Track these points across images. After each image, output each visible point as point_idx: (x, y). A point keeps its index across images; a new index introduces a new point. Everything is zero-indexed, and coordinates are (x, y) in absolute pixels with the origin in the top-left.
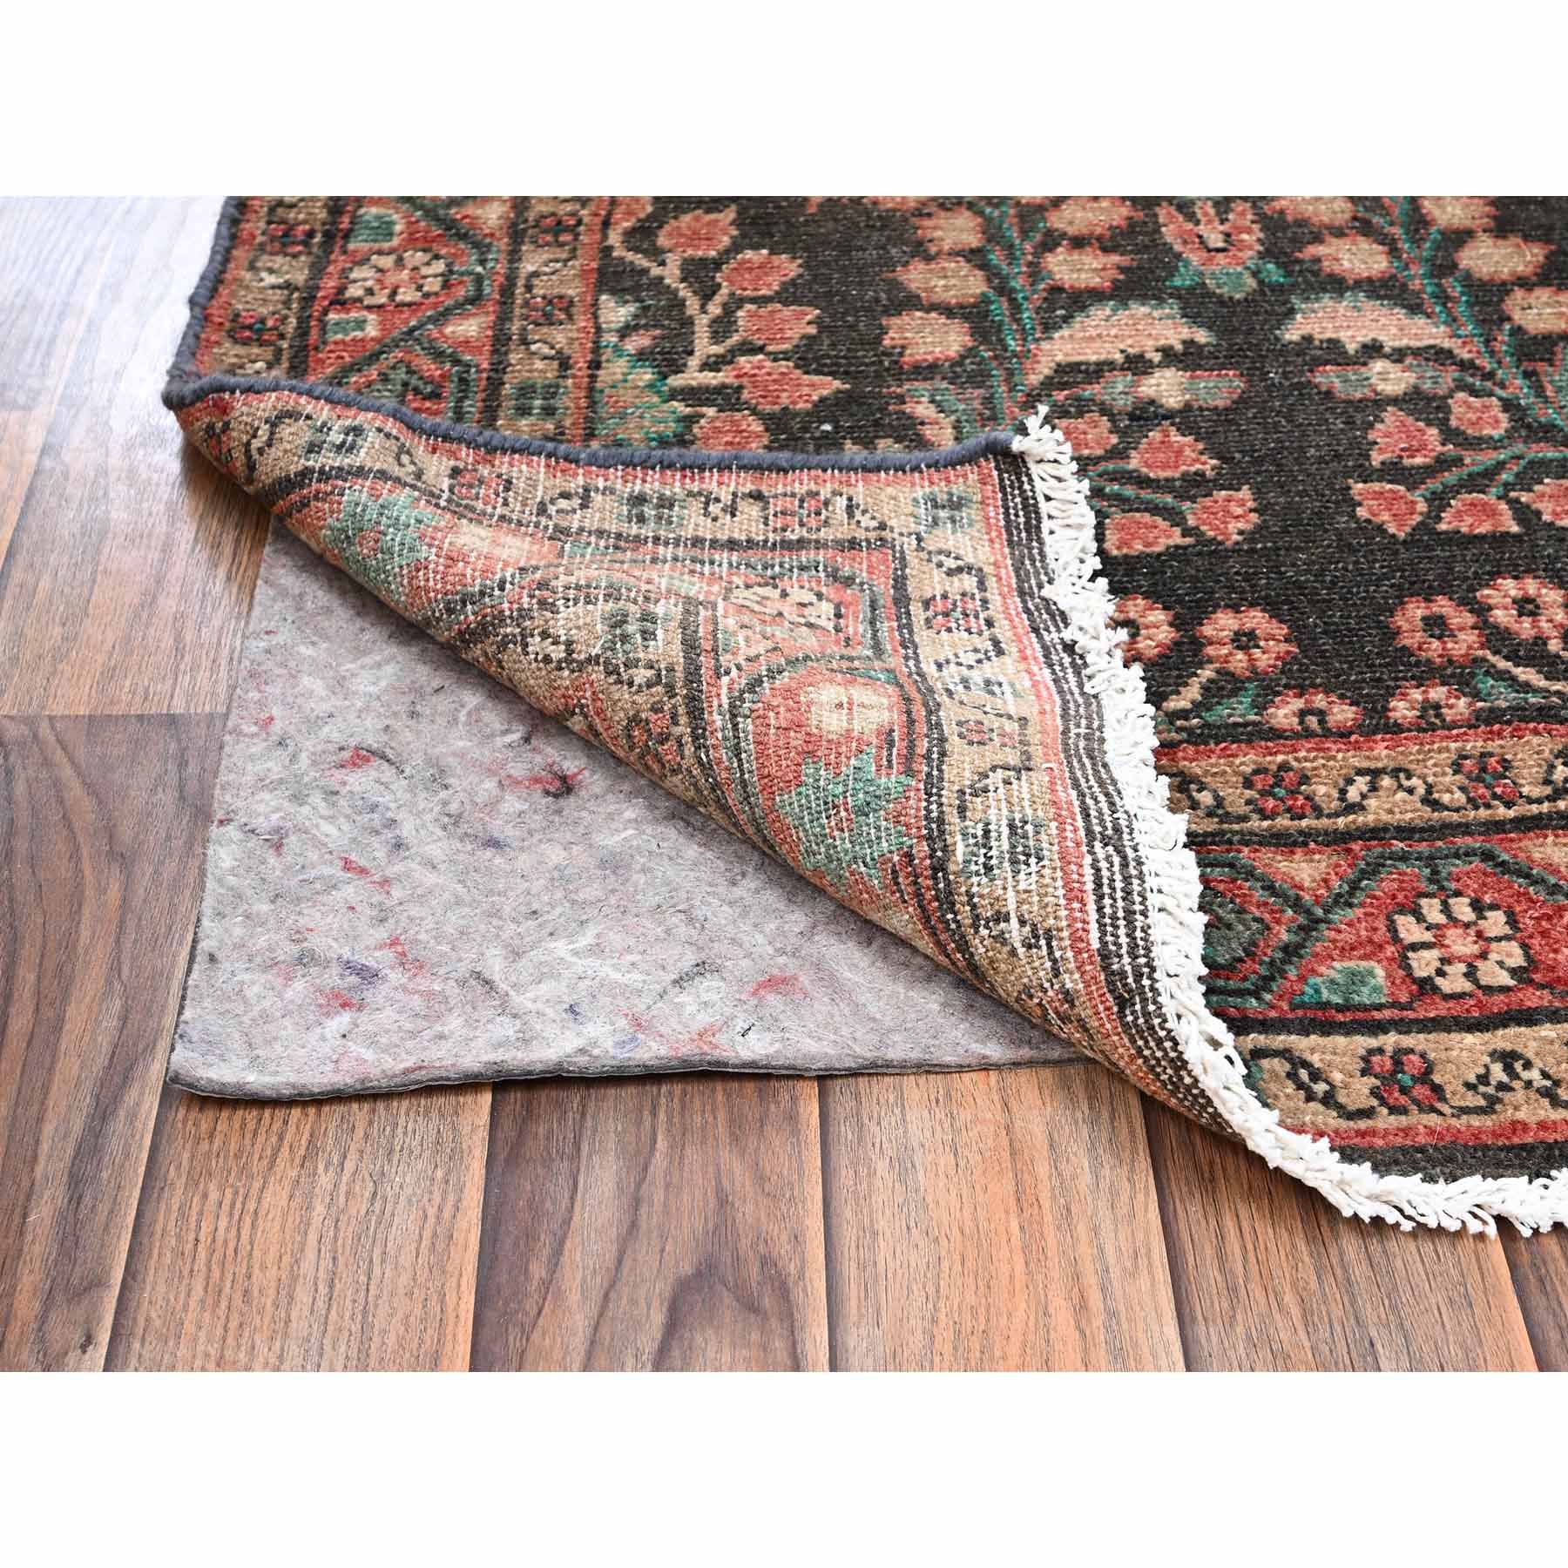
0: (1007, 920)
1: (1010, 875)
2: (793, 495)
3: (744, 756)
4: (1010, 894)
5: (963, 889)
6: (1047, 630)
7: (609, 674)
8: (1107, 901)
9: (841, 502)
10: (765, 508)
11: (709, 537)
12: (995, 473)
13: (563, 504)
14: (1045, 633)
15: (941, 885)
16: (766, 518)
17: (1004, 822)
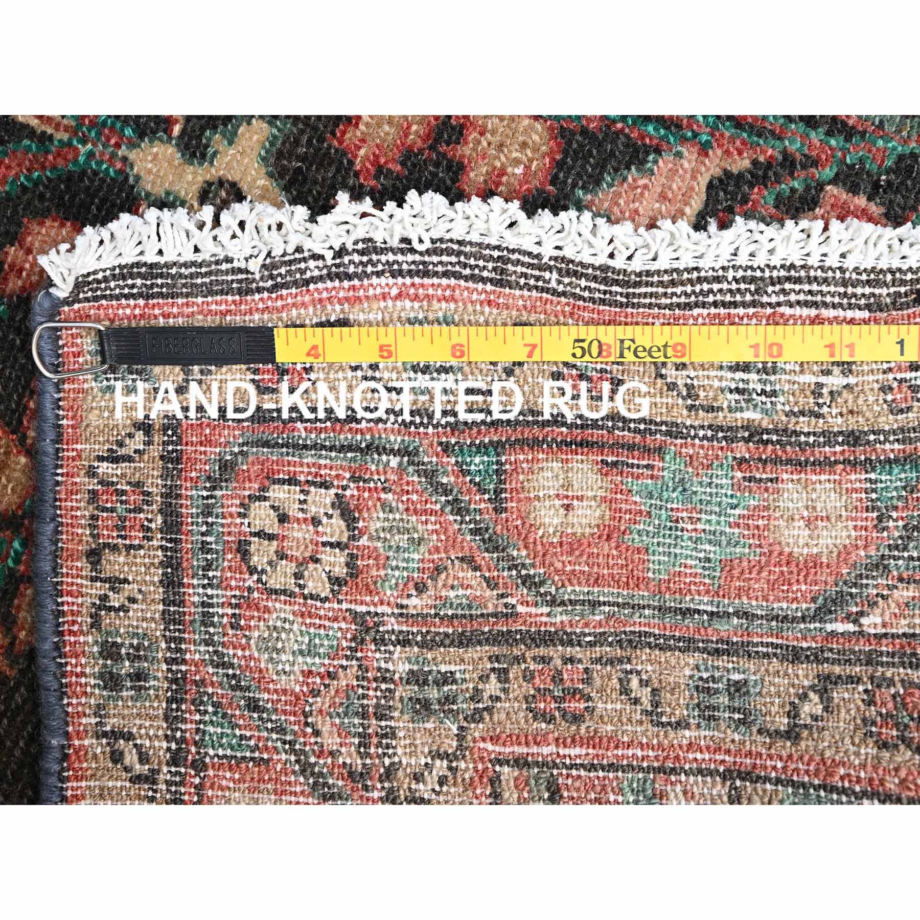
0: (820, 385)
1: (783, 377)
2: (93, 517)
3: (601, 599)
4: (802, 379)
5: (784, 418)
6: (303, 272)
7: (482, 719)
8: (828, 299)
9: (104, 468)
10: (115, 548)
11: (161, 607)
12: (76, 306)
13: (131, 758)
14: (308, 275)
15: (775, 438)
16: (129, 547)
17: (730, 375)
